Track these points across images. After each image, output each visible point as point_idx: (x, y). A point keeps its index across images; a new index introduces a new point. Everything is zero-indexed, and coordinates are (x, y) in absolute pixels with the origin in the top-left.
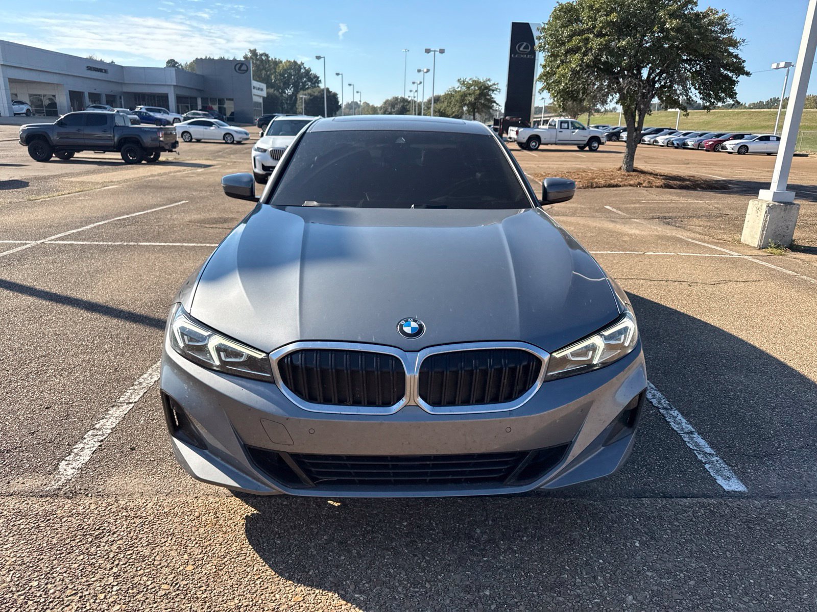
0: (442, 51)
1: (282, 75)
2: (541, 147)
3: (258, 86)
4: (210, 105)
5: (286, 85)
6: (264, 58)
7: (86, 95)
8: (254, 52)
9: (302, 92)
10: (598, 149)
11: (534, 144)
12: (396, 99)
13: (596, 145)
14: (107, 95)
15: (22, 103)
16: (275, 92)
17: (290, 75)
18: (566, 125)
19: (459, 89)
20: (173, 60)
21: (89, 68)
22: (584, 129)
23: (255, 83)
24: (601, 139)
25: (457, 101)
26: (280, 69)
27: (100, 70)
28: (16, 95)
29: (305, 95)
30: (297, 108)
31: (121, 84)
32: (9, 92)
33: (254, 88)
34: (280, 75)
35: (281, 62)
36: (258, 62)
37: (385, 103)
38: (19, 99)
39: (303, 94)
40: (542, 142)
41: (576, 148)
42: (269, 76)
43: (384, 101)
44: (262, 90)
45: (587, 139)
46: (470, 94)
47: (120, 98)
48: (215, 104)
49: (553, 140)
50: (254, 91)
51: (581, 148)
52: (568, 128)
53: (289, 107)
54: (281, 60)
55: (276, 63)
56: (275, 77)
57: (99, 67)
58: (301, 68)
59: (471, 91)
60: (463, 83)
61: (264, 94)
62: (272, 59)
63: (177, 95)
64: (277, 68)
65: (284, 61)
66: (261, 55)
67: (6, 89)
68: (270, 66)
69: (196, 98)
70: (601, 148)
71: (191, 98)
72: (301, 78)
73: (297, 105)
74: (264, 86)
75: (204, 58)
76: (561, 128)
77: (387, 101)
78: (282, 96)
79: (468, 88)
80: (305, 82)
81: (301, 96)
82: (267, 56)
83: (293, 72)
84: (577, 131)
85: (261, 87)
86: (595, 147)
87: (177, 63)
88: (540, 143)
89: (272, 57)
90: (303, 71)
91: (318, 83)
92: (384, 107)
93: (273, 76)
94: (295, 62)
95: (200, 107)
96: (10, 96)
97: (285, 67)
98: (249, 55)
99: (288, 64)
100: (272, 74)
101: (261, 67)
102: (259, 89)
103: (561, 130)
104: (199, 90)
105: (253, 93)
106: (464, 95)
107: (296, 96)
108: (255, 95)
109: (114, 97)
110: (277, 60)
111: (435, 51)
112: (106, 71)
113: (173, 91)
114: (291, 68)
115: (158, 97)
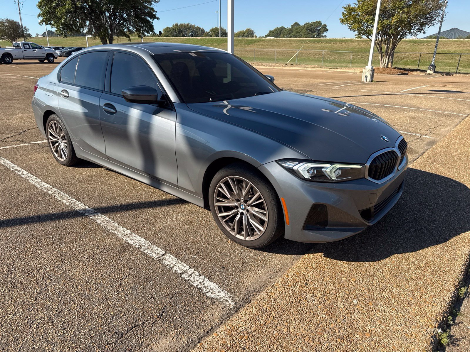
2: (14, 61)
10: (54, 62)
11: (8, 59)
13: (52, 59)
18: (27, 46)
22: (41, 48)
24: (55, 55)
40: (14, 58)
41: (37, 61)
45: (45, 55)
49: (22, 56)
51: (42, 61)
52: (30, 48)
70: (56, 61)
76: (25, 48)
84: (36, 50)
86: (52, 60)
88: (13, 59)
103: (25, 49)
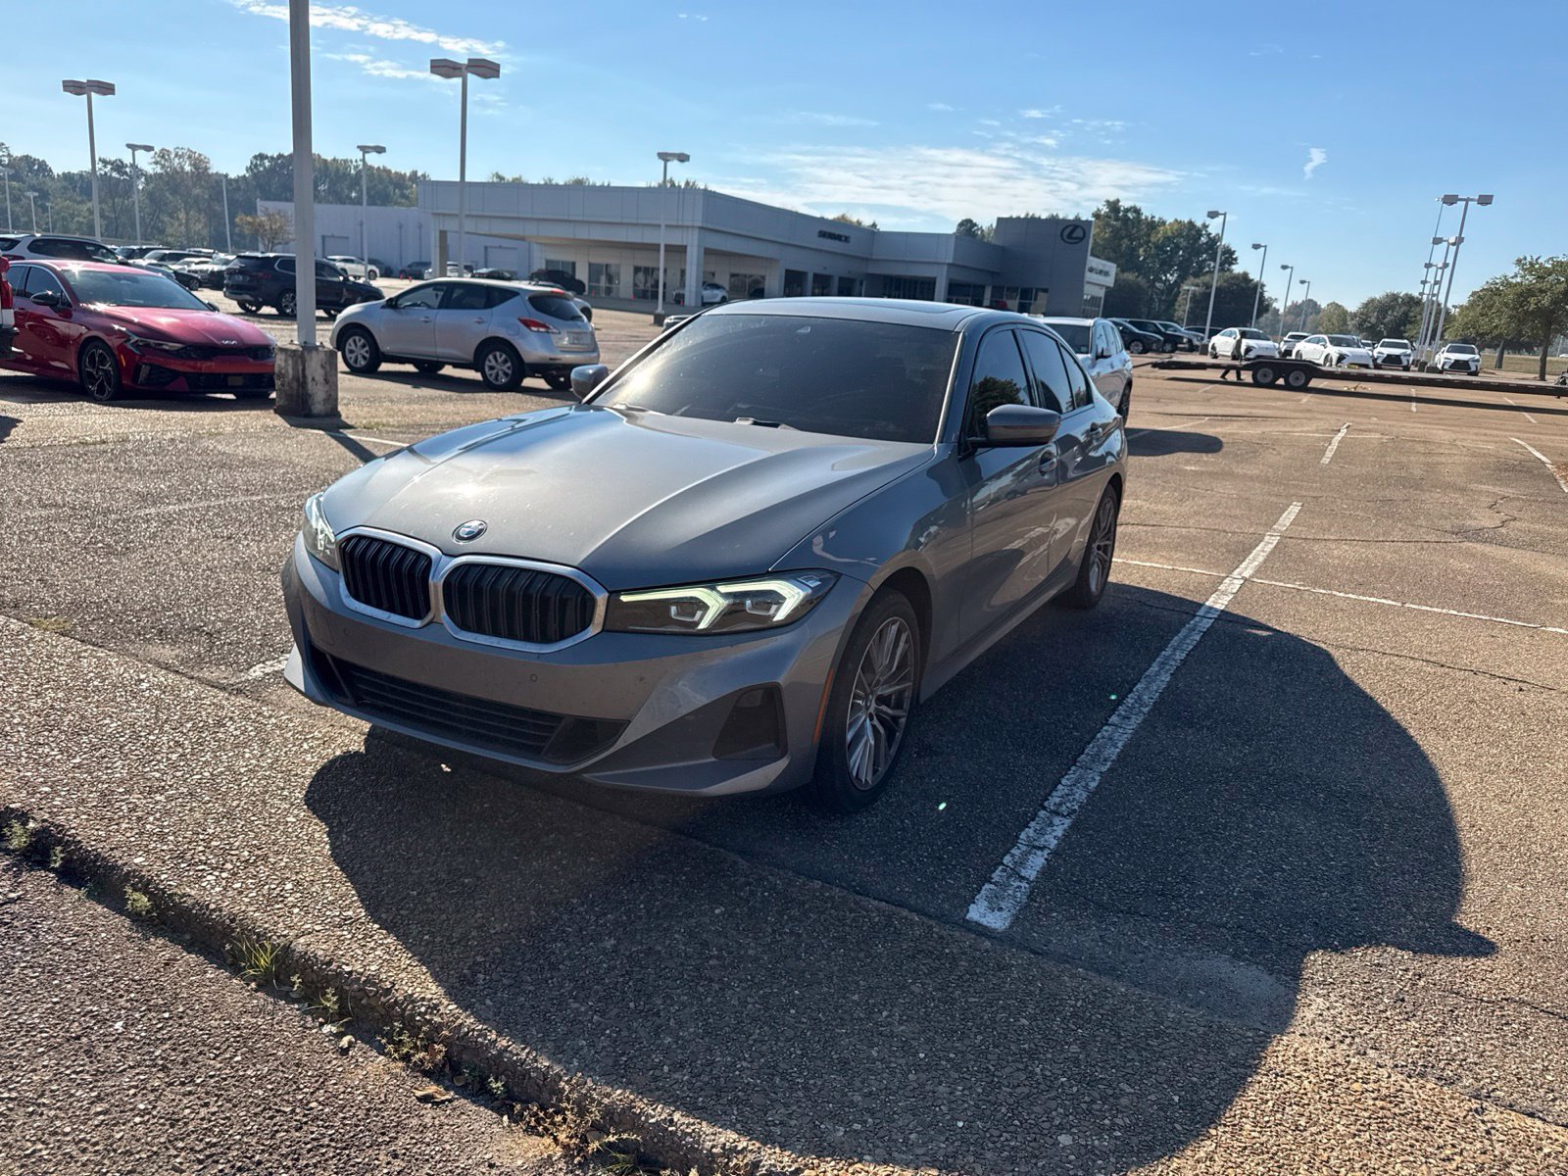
0: (1485, 200)
1: (1160, 248)
3: (1101, 268)
4: (1005, 299)
5: (1166, 266)
6: (1130, 215)
7: (810, 277)
8: (1114, 206)
9: (1191, 279)
12: (1394, 297)
14: (841, 279)
15: (717, 287)
16: (1140, 279)
17: (1177, 247)
19: (1519, 280)
20: (969, 221)
21: (823, 234)
23: (1093, 262)
25: (1506, 304)
26: (1157, 237)
27: (838, 238)
28: (713, 274)
29: (1197, 285)
30: (1175, 310)
31: (867, 259)
32: (702, 269)
33: (1091, 270)
34: (1157, 247)
35: (1164, 223)
36: (1118, 224)
37: (1366, 305)
38: (717, 280)
39: (1193, 285)
42: (1134, 250)
43: (1365, 300)
44: (1107, 274)
46: (1541, 291)
47: (861, 284)
48: (1011, 298)
50: (1089, 276)
53: (1163, 307)
54: (1164, 219)
55: (1153, 225)
56: (1145, 251)
57: (837, 232)
58: (1201, 235)
59: (1544, 285)
60: (1531, 267)
61: (1110, 281)
62: (1146, 218)
63: (951, 280)
64: (1153, 235)
65: (1170, 220)
66: (1127, 210)
67: (698, 265)
68: (1139, 230)
69: (983, 287)
71: (975, 286)
72: (1199, 254)
73: (1177, 304)
74: (1112, 267)
75: (1022, 216)
77: (1372, 301)
78: (1154, 286)
79: (1540, 278)
80: (1205, 260)
81: (1186, 288)
82: (1137, 211)
83: (1183, 243)
85: (1106, 269)
87: (975, 225)
89: (1146, 213)
90: (1203, 239)
91: (1231, 264)
92: (1362, 314)
93: (1141, 250)
94: (1191, 223)
95: (987, 302)
96: (701, 275)
97: (1170, 234)
98: (1105, 210)
99: (1176, 227)
100: (1141, 246)
101: (1124, 233)
102: (1101, 272)
104: (993, 274)
105: (1086, 279)
106: (1526, 293)
107: (1179, 287)
108: (1088, 283)
109: (851, 281)
110: (1156, 219)
111: (1467, 200)
112: (847, 239)
113: (945, 274)
114: (1180, 235)
115: (922, 283)
